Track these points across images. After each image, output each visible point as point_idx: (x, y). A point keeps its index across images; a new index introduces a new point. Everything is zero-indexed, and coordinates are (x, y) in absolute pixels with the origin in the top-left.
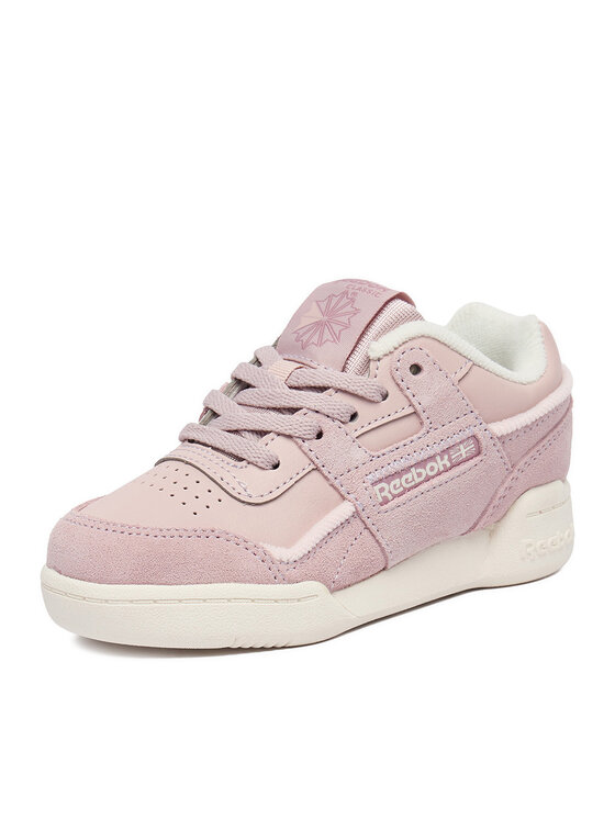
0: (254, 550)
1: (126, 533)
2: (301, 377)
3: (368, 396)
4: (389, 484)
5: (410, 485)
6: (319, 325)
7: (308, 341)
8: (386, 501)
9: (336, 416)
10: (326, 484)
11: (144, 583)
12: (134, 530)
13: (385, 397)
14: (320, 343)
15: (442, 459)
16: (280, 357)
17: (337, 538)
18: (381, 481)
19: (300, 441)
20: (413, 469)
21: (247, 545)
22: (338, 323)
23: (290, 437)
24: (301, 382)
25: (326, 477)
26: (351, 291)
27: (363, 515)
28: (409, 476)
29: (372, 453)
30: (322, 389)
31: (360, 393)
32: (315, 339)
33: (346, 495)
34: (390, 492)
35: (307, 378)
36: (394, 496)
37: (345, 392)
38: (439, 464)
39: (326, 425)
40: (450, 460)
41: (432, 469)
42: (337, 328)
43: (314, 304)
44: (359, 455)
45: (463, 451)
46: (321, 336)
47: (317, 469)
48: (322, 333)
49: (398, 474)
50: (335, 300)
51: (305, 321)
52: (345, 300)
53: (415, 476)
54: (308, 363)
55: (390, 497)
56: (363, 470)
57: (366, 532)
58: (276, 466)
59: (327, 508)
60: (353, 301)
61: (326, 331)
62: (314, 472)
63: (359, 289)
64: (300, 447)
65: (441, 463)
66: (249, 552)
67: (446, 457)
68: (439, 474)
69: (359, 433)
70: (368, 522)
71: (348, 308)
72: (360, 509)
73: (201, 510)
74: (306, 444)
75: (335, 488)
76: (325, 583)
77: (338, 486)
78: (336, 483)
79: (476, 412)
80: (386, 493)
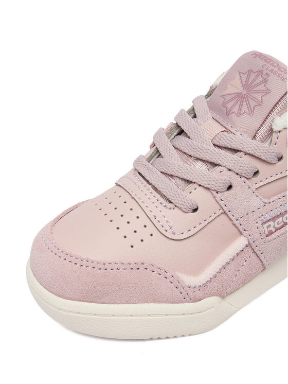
0: (171, 279)
1: (78, 265)
2: (222, 139)
3: (269, 160)
4: (274, 222)
6: (240, 97)
7: (231, 109)
8: (271, 233)
9: (243, 175)
10: (230, 224)
11: (88, 302)
12: (84, 263)
14: (239, 114)
16: (210, 115)
18: (269, 220)
19: (215, 193)
21: (167, 275)
22: (254, 99)
23: (208, 189)
24: (222, 144)
25: (230, 219)
26: (265, 72)
27: (253, 245)
29: (266, 200)
30: (236, 151)
31: (263, 158)
32: (236, 109)
33: (243, 232)
34: (274, 227)
35: (227, 140)
36: (277, 230)
37: (252, 156)
39: (236, 181)
42: (253, 103)
43: (237, 75)
44: (256, 202)
46: (240, 108)
47: (225, 213)
48: (241, 105)
50: (253, 76)
51: (231, 90)
52: (260, 79)
54: (229, 128)
55: (274, 230)
56: (257, 213)
57: (253, 256)
58: (195, 210)
59: (229, 241)
60: (265, 81)
61: (245, 103)
62: (223, 215)
63: (272, 71)
64: (214, 197)
66: (168, 280)
69: (258, 186)
70: (256, 249)
71: (261, 87)
72: (251, 242)
73: (137, 244)
74: (219, 195)
75: (236, 227)
77: (238, 225)
78: (237, 223)
80: (271, 228)
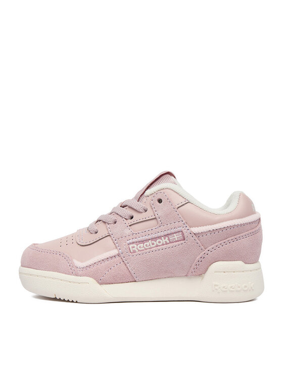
3: (137, 209)
4: (137, 245)
5: (148, 247)
9: (124, 216)
10: (111, 242)
13: (146, 211)
15: (165, 239)
17: (107, 262)
18: (133, 243)
19: (107, 224)
20: (150, 241)
25: (112, 239)
27: (122, 255)
28: (148, 243)
29: (134, 232)
34: (137, 249)
36: (139, 251)
38: (163, 241)
39: (119, 219)
40: (169, 239)
41: (160, 242)
45: (176, 237)
47: (110, 235)
49: (142, 242)
53: (151, 244)
55: (137, 250)
56: (127, 238)
57: (122, 263)
58: (96, 233)
62: (108, 237)
65: (164, 241)
67: (167, 238)
68: (163, 245)
69: (131, 224)
70: (124, 259)
76: (95, 279)
77: (115, 243)
79: (184, 221)
80: (135, 249)
